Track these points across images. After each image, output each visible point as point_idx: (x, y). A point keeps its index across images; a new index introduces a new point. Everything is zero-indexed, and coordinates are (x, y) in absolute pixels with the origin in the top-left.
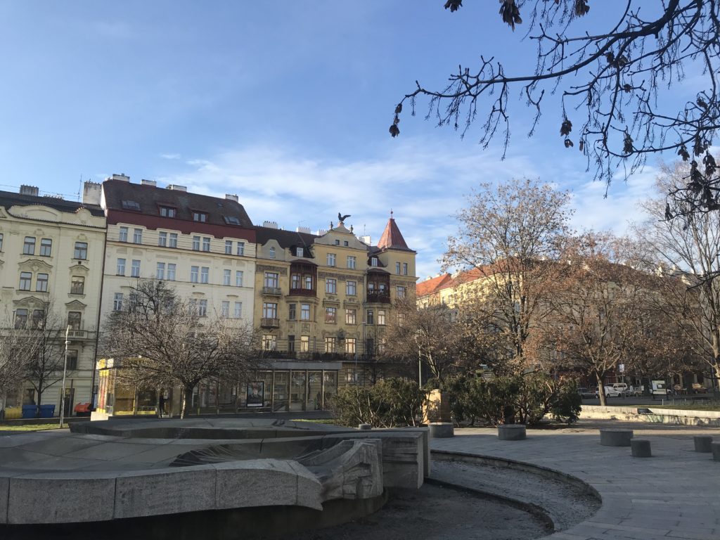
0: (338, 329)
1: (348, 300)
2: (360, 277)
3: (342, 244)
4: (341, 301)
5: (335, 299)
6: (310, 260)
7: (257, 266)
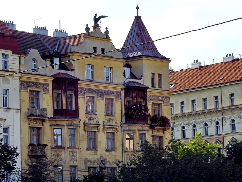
0: (99, 157)
1: (106, 121)
2: (117, 92)
3: (99, 51)
4: (101, 123)
5: (95, 121)
6: (69, 73)
7: (21, 82)
